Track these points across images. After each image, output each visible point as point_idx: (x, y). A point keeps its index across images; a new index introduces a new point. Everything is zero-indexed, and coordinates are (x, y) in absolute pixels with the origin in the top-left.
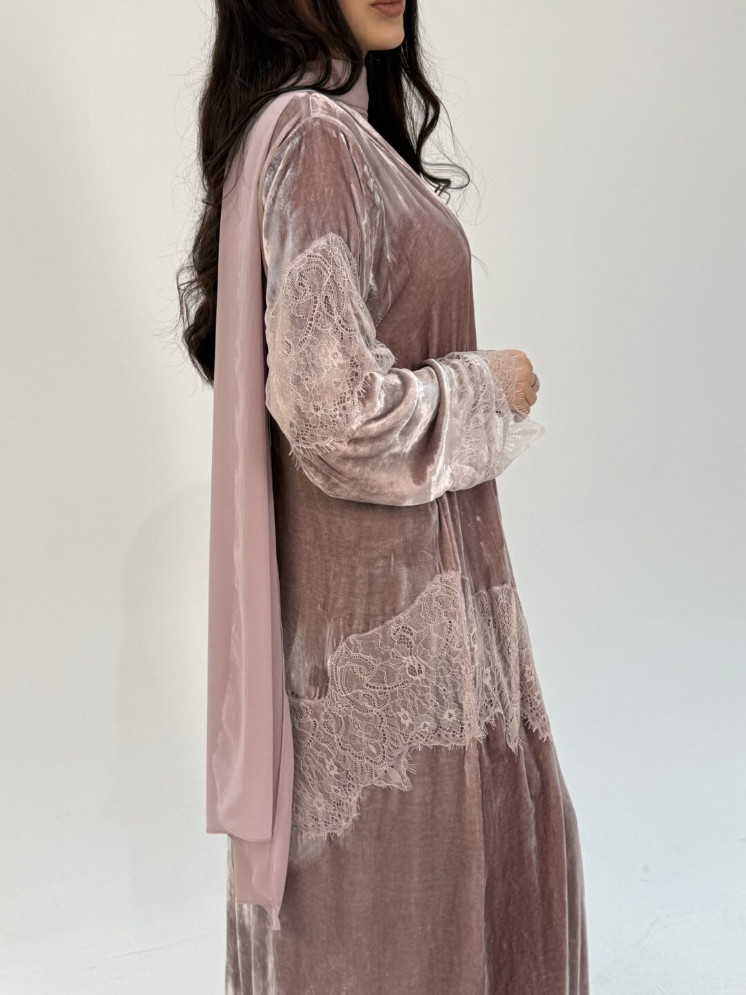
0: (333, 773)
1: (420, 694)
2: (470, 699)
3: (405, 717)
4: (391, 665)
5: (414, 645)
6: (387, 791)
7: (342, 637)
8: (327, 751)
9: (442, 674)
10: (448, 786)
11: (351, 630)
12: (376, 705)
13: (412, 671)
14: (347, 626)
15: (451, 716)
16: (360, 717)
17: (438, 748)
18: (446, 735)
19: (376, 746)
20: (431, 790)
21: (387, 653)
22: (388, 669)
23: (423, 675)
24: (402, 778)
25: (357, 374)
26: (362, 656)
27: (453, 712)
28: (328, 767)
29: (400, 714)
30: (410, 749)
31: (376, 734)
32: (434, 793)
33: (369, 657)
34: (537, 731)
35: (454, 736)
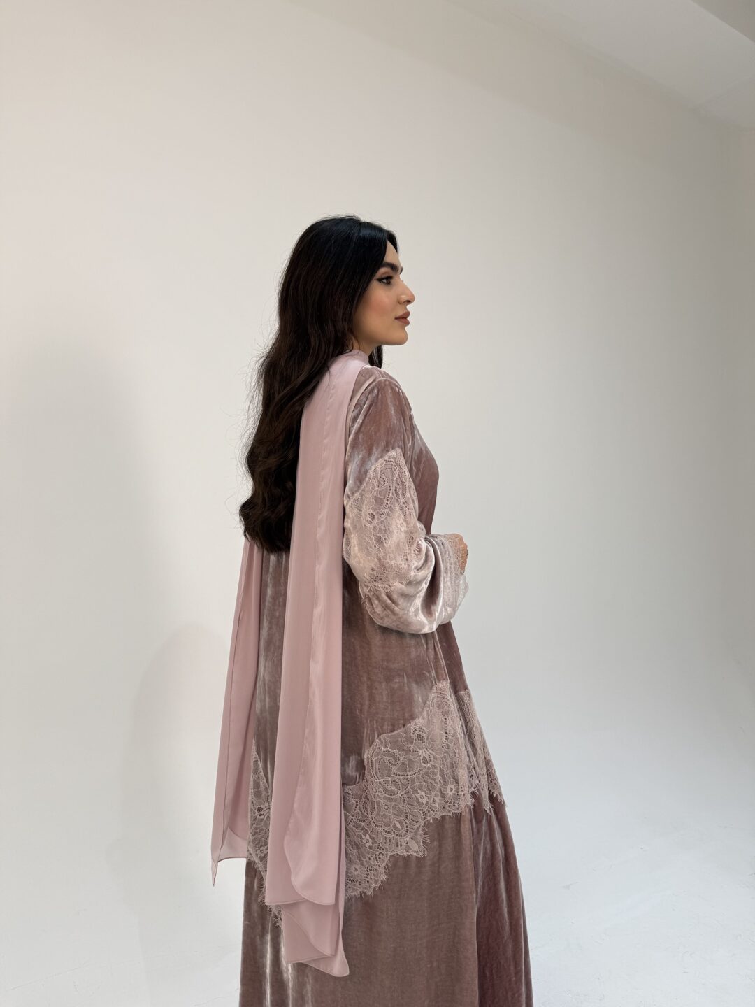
0: (367, 845)
1: (431, 777)
2: (463, 775)
3: (422, 797)
4: (412, 758)
5: (425, 741)
6: (407, 859)
7: (376, 736)
8: (363, 829)
9: (446, 760)
10: (449, 845)
11: (382, 730)
12: (401, 788)
13: (425, 761)
14: (379, 727)
15: (451, 790)
16: (389, 800)
17: (443, 817)
18: (449, 806)
19: (400, 822)
20: (438, 852)
21: (408, 748)
22: (410, 761)
23: (432, 763)
24: (419, 846)
25: (413, 538)
26: (391, 750)
27: (452, 786)
28: (364, 841)
29: (418, 796)
30: (425, 823)
31: (400, 813)
32: (440, 853)
33: (396, 751)
34: (497, 795)
35: (454, 806)
